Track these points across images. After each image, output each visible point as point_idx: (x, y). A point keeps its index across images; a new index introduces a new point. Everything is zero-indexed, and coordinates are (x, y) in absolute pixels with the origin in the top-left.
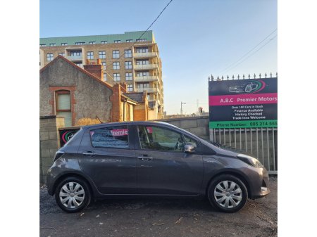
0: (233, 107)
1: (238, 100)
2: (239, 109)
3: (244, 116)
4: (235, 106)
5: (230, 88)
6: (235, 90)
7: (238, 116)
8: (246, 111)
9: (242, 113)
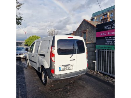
0: (106, 38)
1: (109, 33)
2: (108, 39)
3: (111, 43)
4: (107, 37)
5: (105, 27)
6: (107, 28)
7: (108, 43)
8: (112, 40)
9: (110, 41)
